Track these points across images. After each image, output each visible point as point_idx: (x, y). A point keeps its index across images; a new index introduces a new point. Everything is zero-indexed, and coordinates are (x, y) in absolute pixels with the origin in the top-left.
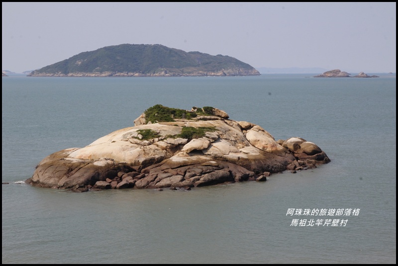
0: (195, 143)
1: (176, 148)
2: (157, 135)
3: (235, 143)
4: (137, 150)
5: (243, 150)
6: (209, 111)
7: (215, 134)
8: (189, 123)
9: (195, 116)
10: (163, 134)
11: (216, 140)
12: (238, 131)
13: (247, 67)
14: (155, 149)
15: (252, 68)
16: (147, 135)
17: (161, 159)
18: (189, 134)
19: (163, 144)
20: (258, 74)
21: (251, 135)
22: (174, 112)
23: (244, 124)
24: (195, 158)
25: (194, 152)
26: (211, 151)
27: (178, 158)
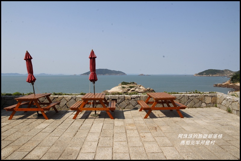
0: (132, 89)
1: (129, 90)
2: (125, 87)
3: (139, 89)
4: (122, 90)
5: (141, 90)
6: (133, 83)
7: (136, 87)
8: (130, 85)
9: (131, 84)
10: (126, 87)
11: (136, 88)
12: (139, 87)
13: (124, 73)
14: (125, 90)
15: (125, 74)
16: (123, 87)
17: (126, 92)
18: (131, 87)
19: (126, 89)
20: (126, 75)
21: (141, 87)
22: (127, 83)
23: (140, 85)
24: (133, 92)
25: (132, 91)
26: (135, 91)
27: (129, 92)
